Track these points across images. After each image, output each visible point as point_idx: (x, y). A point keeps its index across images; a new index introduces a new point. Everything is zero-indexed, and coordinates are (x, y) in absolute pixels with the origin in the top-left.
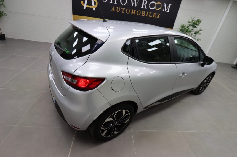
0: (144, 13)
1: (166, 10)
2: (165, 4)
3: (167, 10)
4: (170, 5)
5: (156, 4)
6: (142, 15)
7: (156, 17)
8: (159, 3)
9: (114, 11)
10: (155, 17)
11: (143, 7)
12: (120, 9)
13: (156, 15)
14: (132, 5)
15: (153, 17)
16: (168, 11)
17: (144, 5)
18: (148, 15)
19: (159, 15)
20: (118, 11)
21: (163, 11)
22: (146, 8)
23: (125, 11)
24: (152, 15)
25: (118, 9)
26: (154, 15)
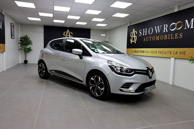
0: (166, 36)
1: (188, 27)
2: (187, 21)
3: (190, 26)
4: (192, 20)
5: (176, 24)
6: (165, 39)
7: (179, 37)
8: (179, 22)
9: (145, 41)
10: (177, 37)
11: (164, 31)
12: (149, 38)
13: (179, 36)
14: (157, 32)
15: (176, 38)
16: (192, 27)
17: (165, 29)
18: (170, 37)
19: (181, 34)
20: (147, 40)
21: (186, 28)
22: (167, 31)
23: (152, 39)
24: (174, 36)
25: (148, 38)
26: (176, 36)
